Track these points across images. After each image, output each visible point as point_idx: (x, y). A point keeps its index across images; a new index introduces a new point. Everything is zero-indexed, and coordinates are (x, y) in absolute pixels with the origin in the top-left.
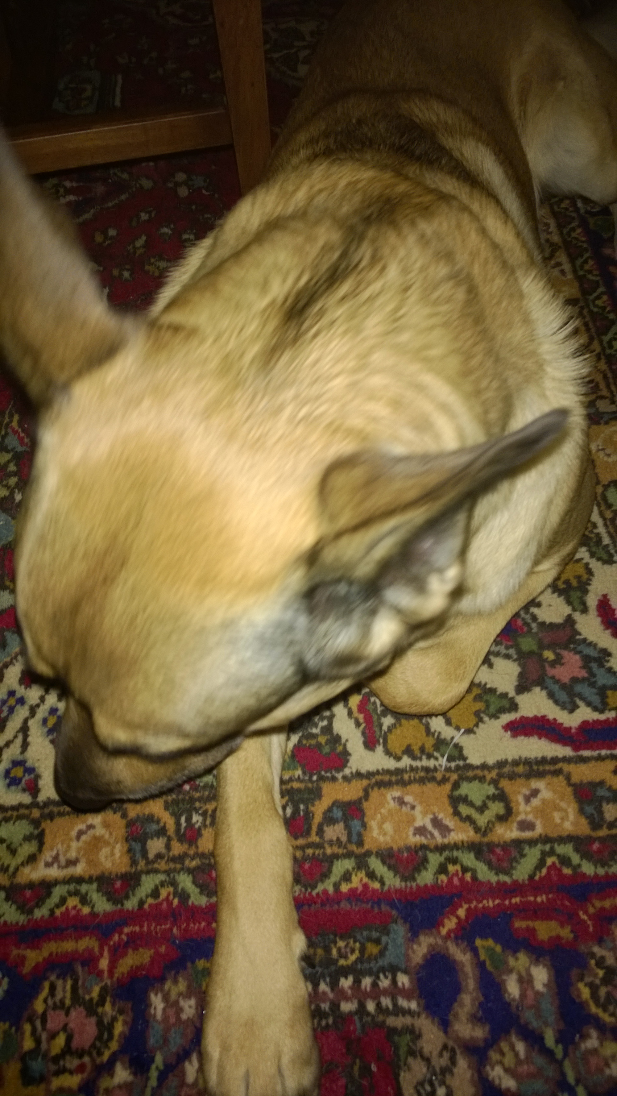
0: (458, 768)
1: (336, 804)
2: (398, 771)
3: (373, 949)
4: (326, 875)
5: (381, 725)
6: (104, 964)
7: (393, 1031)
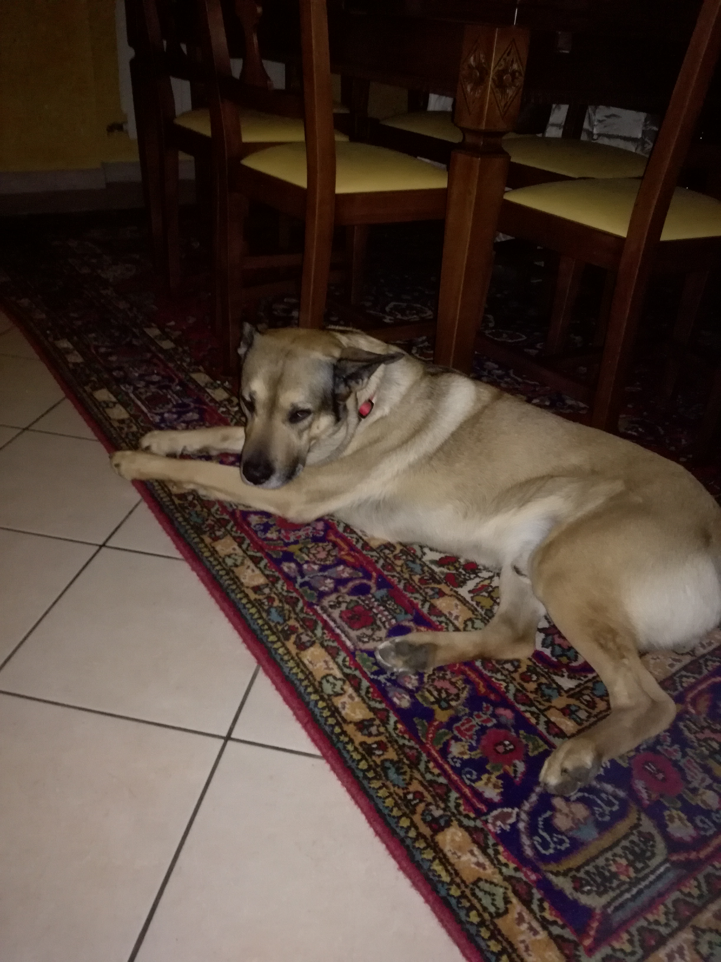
0: (485, 618)
1: (440, 589)
2: (468, 602)
3: (398, 611)
4: (412, 593)
5: (482, 592)
6: (343, 553)
7: (376, 624)
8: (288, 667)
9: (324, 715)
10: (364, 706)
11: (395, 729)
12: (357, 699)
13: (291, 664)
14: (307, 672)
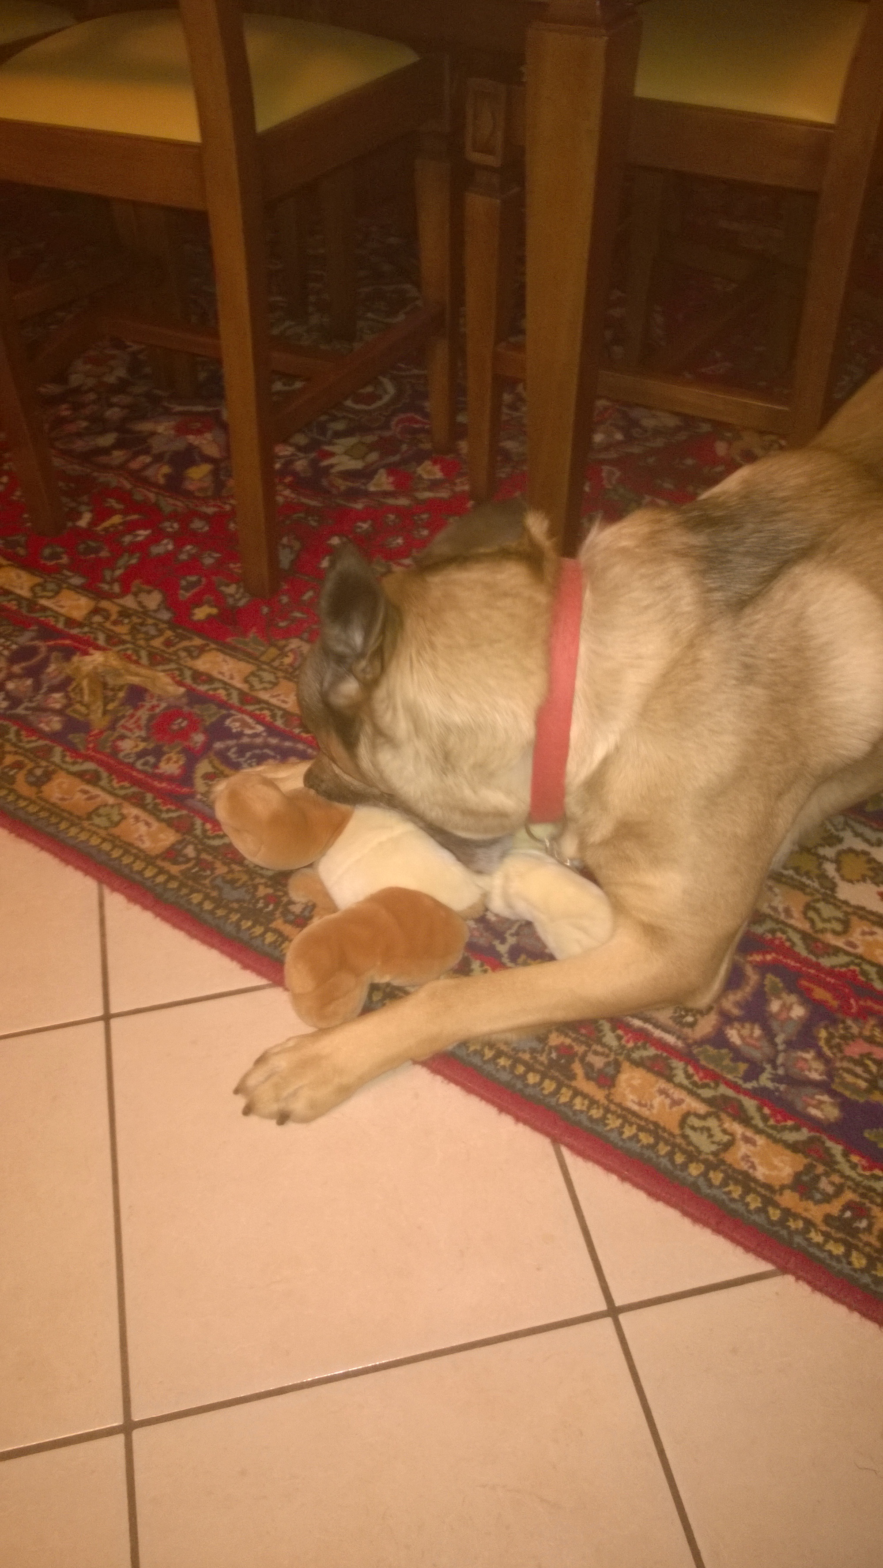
8: (612, 1130)
9: (736, 1195)
10: (779, 1148)
11: (854, 1167)
12: (761, 1140)
13: (614, 1123)
14: (652, 1127)
